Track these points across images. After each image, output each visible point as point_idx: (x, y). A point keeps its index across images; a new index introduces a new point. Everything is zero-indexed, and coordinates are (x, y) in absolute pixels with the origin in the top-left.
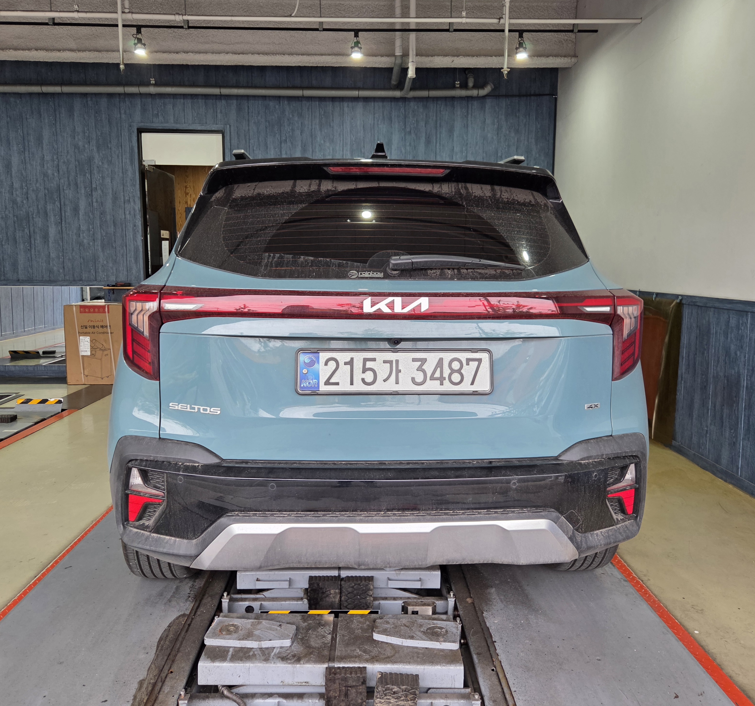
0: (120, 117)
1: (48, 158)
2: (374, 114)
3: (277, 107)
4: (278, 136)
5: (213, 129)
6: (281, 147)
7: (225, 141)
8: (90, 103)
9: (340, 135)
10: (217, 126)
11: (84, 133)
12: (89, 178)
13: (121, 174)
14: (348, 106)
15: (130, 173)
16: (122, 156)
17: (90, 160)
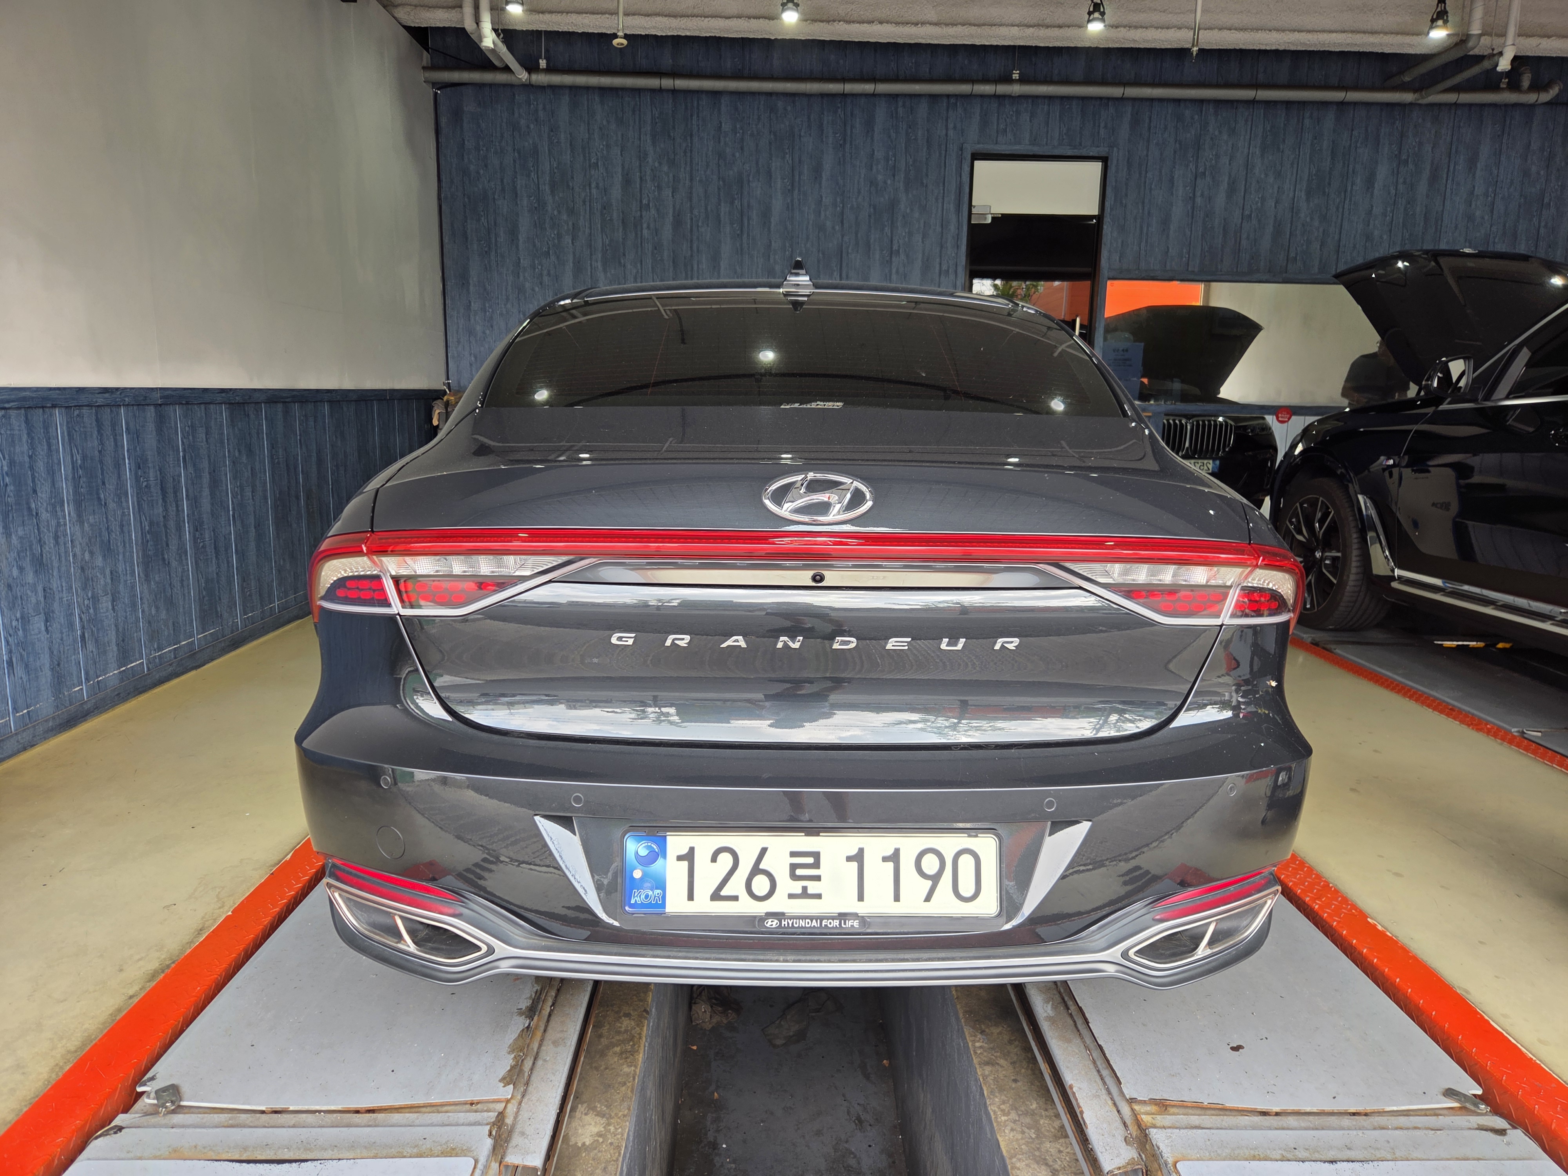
0: (946, 135)
1: (827, 200)
2: (1352, 130)
3: (1196, 117)
4: (1192, 166)
5: (1091, 154)
6: (1195, 184)
7: (1108, 175)
8: (901, 110)
9: (1292, 164)
10: (1098, 149)
11: (888, 161)
12: (889, 234)
13: (939, 229)
14: (1311, 117)
15: (953, 227)
16: (943, 199)
17: (893, 204)
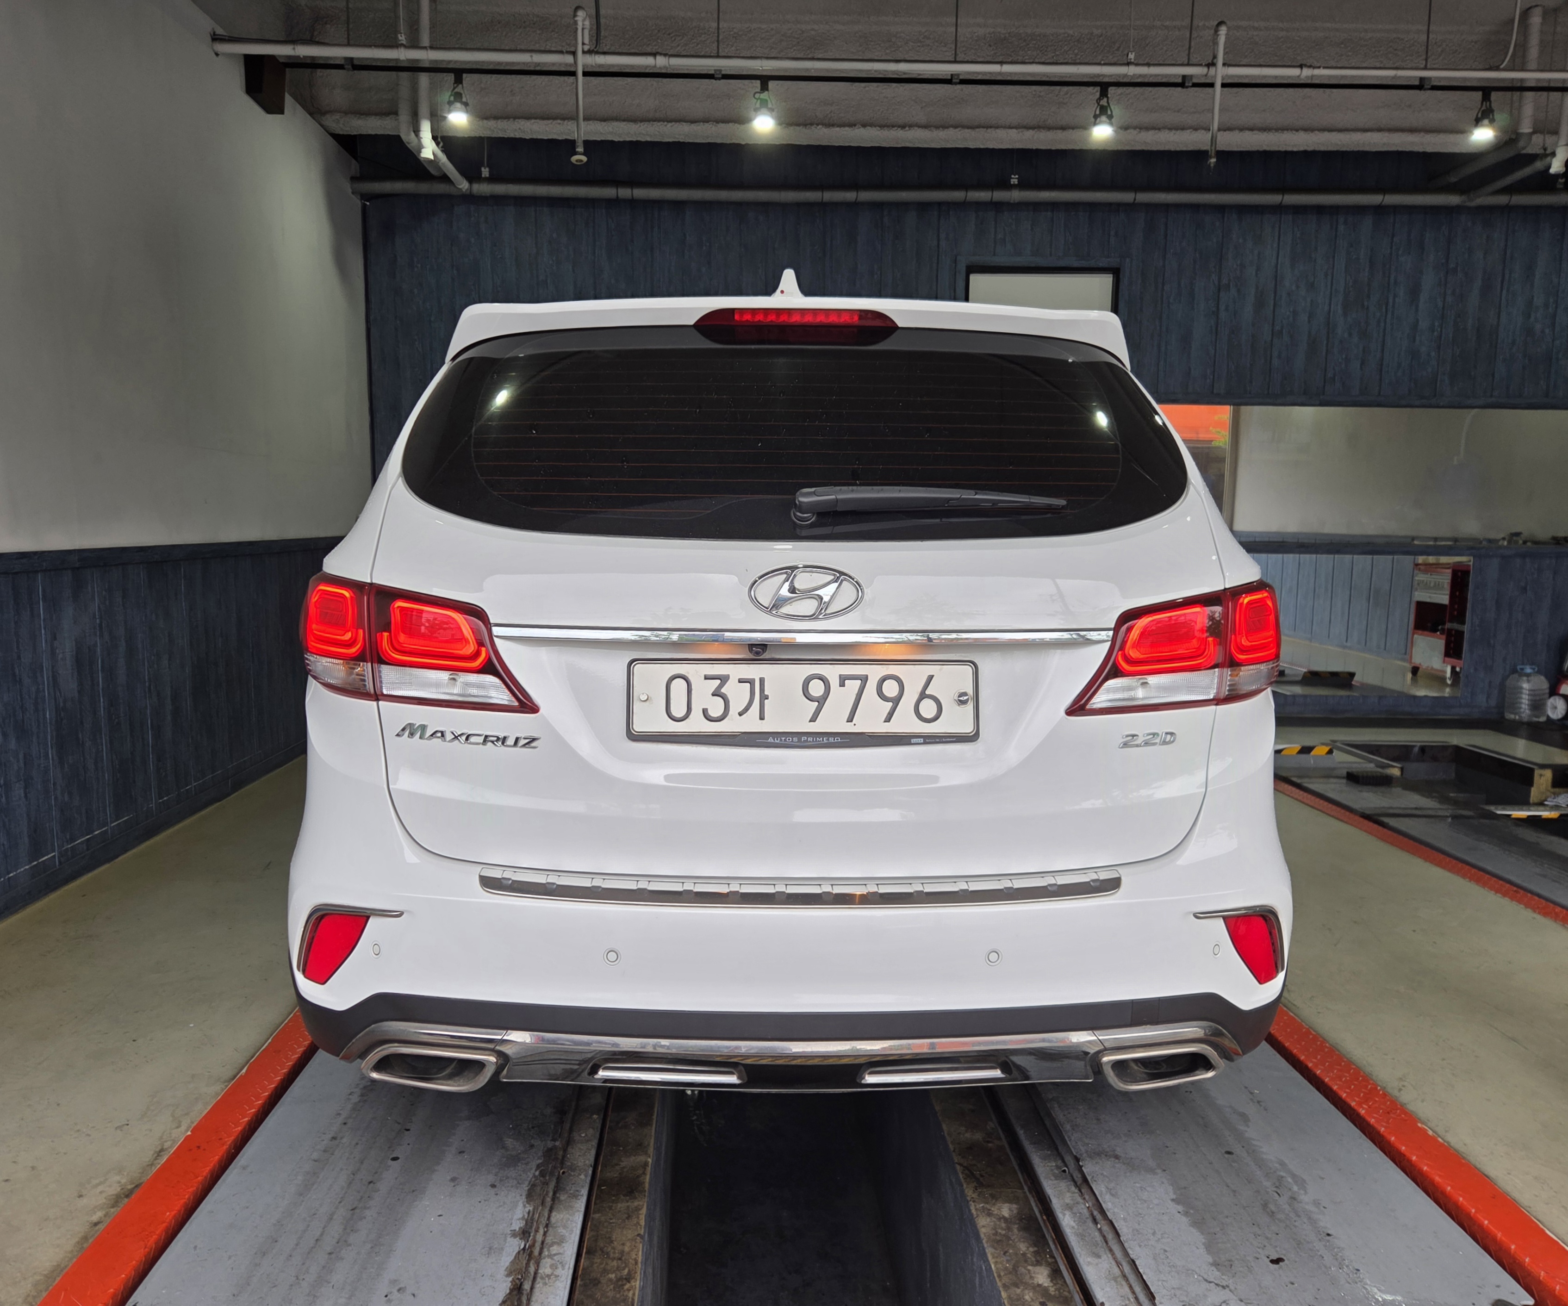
0: (938, 246)
3: (1217, 224)
4: (1214, 277)
5: (1101, 265)
6: (1218, 297)
7: (1120, 287)
8: (886, 220)
9: (1326, 274)
10: (1109, 259)
14: (1345, 222)
